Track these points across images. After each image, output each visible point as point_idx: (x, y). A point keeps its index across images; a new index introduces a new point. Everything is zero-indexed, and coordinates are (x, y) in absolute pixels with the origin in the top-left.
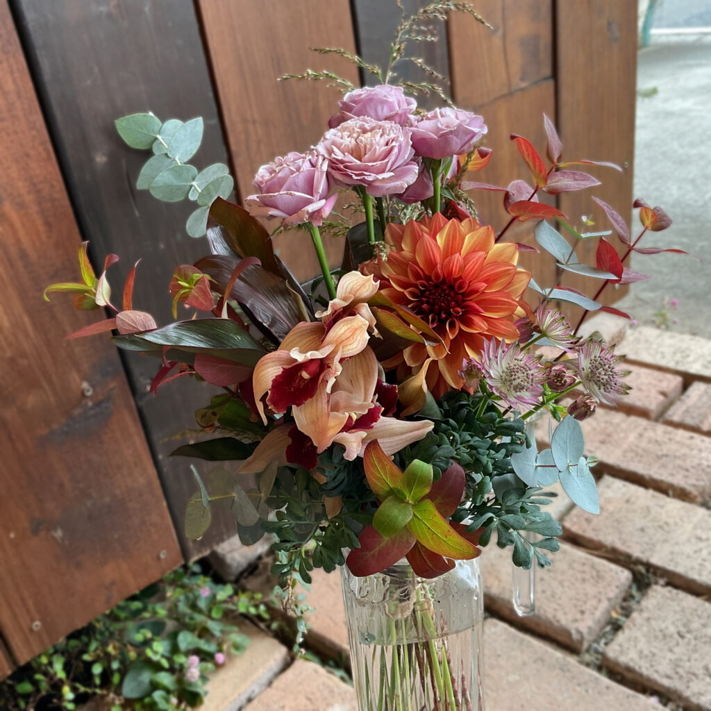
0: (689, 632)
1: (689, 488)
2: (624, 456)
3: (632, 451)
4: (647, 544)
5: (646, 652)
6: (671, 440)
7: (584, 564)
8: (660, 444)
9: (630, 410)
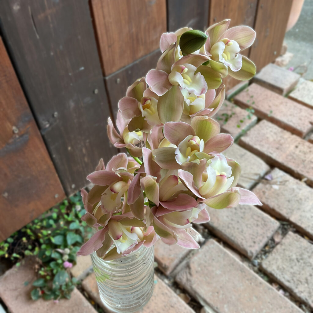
0: (302, 259)
2: (287, 158)
3: (291, 155)
4: (290, 209)
5: (281, 267)
6: (310, 151)
7: (259, 217)
8: (305, 153)
9: (294, 131)
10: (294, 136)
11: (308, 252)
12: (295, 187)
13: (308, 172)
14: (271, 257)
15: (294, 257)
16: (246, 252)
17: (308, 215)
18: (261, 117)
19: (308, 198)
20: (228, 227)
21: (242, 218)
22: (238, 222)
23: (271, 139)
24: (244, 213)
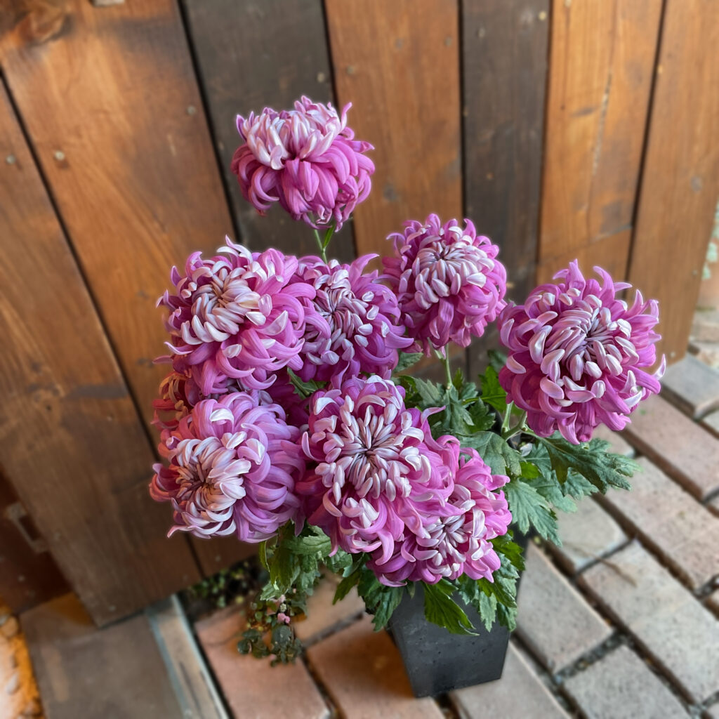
0: (628, 689)
1: (691, 575)
2: (659, 529)
3: (668, 526)
4: (635, 612)
5: (591, 693)
6: (704, 526)
7: (581, 613)
8: (692, 526)
9: (688, 486)
10: (686, 496)
11: (641, 681)
12: (656, 578)
13: (685, 559)
14: (581, 676)
15: (616, 684)
16: (545, 659)
17: (661, 627)
18: (641, 450)
19: (671, 600)
20: (530, 619)
21: (556, 610)
22: (547, 615)
23: (644, 493)
24: (561, 603)
